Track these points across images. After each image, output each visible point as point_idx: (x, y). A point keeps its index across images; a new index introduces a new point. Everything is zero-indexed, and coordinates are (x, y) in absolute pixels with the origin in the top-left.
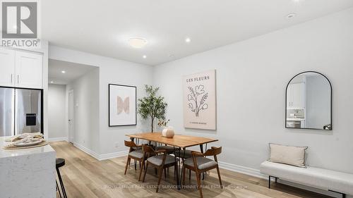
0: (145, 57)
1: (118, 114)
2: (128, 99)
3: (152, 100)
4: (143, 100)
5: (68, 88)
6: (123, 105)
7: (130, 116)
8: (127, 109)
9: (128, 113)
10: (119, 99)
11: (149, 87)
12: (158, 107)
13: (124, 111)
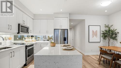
0: (106, 11)
1: (93, 37)
2: (97, 31)
3: (109, 31)
4: (104, 31)
5: (72, 29)
6: (95, 34)
7: (98, 38)
8: (96, 35)
9: (97, 37)
10: (93, 31)
11: (107, 25)
12: (113, 34)
13: (95, 36)
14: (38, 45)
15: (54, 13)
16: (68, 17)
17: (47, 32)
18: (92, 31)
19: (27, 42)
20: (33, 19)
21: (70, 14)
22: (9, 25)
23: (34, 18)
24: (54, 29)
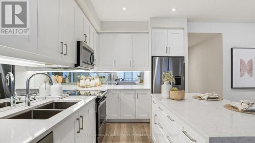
1: (241, 76)
2: (251, 61)
8: (250, 71)
9: (251, 76)
10: (242, 62)
13: (248, 73)
14: (113, 94)
15: (151, 18)
16: (183, 28)
17: (132, 64)
18: (239, 60)
19: (84, 87)
20: (97, 33)
21: (189, 20)
22: (62, 43)
23: (101, 30)
24: (152, 57)
